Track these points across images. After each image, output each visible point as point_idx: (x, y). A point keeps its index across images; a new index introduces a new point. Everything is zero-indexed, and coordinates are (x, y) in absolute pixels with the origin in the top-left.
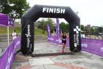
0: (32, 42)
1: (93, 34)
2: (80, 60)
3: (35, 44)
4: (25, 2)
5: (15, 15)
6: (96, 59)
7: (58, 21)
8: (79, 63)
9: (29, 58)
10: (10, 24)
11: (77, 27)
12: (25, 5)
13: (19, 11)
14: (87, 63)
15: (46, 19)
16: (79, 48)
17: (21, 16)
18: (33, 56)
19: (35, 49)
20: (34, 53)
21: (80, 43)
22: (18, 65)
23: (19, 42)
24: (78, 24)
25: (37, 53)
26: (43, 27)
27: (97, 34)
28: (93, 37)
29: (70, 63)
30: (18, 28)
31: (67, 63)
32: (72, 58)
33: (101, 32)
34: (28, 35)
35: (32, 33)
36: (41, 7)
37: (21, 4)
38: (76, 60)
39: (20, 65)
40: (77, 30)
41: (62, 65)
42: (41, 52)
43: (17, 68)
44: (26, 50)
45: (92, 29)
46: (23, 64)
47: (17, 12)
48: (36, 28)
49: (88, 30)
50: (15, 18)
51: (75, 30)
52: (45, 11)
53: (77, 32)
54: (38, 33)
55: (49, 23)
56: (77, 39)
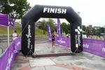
0: (33, 43)
1: (95, 35)
2: (81, 61)
3: (35, 45)
4: (25, 2)
5: (15, 15)
6: (97, 60)
7: (59, 21)
8: (81, 64)
9: (30, 59)
10: (10, 24)
11: (79, 27)
12: (26, 5)
13: (19, 11)
14: (89, 64)
15: (47, 20)
16: (81, 49)
17: (21, 16)
18: (34, 57)
19: (35, 50)
20: (34, 54)
21: (82, 43)
22: (18, 66)
23: (19, 43)
24: (80, 25)
25: (38, 54)
26: (44, 27)
27: (99, 35)
28: (95, 37)
29: (72, 64)
30: (19, 29)
31: (68, 64)
32: (74, 59)
33: (103, 32)
34: (29, 35)
35: (33, 34)
36: (42, 8)
37: (21, 4)
38: (77, 61)
39: (21, 66)
40: (78, 30)
41: (63, 65)
42: (42, 53)
43: (18, 69)
44: (27, 50)
45: (94, 30)
46: (24, 65)
47: (18, 12)
48: (36, 28)
49: (90, 31)
50: (16, 18)
51: (76, 30)
52: (46, 12)
53: (79, 33)
54: (38, 34)
55: (50, 23)
56: (79, 39)
